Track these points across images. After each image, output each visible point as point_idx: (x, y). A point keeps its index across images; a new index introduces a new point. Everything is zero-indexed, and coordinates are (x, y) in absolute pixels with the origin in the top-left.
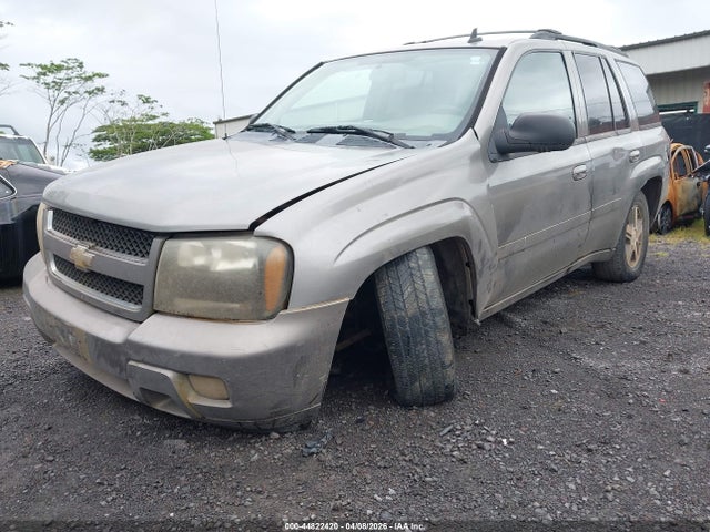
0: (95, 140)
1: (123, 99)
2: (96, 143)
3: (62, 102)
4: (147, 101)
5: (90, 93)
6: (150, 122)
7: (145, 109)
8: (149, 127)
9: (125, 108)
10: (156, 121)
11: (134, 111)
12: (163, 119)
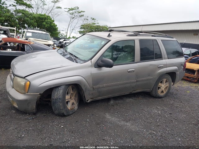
0: (80, 28)
1: (88, 18)
2: (81, 29)
3: (73, 18)
4: (93, 19)
5: (80, 16)
6: (94, 25)
7: (93, 21)
8: (94, 26)
9: (88, 21)
10: (96, 25)
11: (90, 22)
12: (97, 24)
